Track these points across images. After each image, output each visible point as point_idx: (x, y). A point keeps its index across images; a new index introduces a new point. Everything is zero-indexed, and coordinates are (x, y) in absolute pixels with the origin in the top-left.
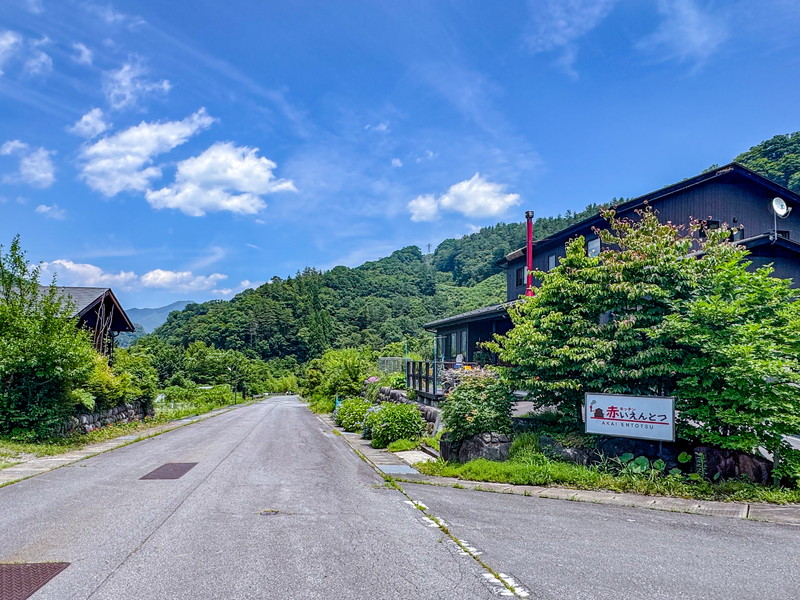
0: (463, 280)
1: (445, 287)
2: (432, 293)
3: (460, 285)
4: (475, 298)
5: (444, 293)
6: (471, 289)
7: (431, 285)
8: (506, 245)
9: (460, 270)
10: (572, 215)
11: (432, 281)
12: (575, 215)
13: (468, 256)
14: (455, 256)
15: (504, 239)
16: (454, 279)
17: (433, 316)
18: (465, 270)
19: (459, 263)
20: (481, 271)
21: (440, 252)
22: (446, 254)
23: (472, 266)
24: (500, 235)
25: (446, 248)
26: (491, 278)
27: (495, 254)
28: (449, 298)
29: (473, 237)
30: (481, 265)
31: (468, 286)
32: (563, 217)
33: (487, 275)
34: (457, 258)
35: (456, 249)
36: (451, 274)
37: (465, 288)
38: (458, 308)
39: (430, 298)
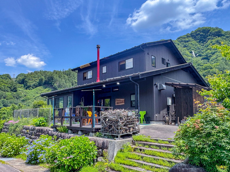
0: (28, 87)
1: (21, 89)
2: (16, 91)
3: (26, 89)
4: (32, 94)
5: (20, 92)
7: (15, 88)
8: (43, 77)
9: (26, 84)
13: (29, 80)
15: (42, 75)
16: (24, 87)
17: (16, 99)
18: (28, 84)
19: (26, 81)
20: (34, 85)
21: (18, 77)
22: (21, 78)
23: (31, 83)
25: (21, 76)
26: (38, 88)
27: (40, 80)
28: (22, 93)
29: (31, 74)
30: (34, 83)
31: (29, 90)
33: (36, 87)
34: (25, 80)
35: (25, 77)
36: (23, 85)
37: (28, 90)
38: (26, 97)
39: (15, 93)
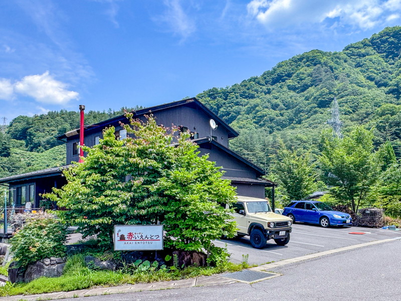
0: (34, 147)
1: (18, 151)
2: (8, 155)
3: (31, 151)
4: (44, 161)
5: (17, 156)
6: (40, 154)
7: (6, 148)
8: (67, 126)
9: (31, 140)
10: (112, 112)
11: (7, 146)
12: (114, 113)
13: (38, 130)
14: (27, 129)
15: (66, 121)
16: (27, 146)
17: (8, 173)
18: (36, 140)
19: (31, 134)
20: (48, 142)
21: (14, 125)
22: (20, 126)
23: (41, 138)
24: (63, 118)
25: (20, 122)
26: (56, 148)
27: (60, 131)
28: (22, 159)
29: (42, 117)
30: (48, 137)
31: (38, 152)
32: (106, 112)
33: (53, 145)
34: (29, 131)
35: (28, 123)
36: (23, 142)
37: (36, 153)
38: (30, 167)
39: (5, 159)
